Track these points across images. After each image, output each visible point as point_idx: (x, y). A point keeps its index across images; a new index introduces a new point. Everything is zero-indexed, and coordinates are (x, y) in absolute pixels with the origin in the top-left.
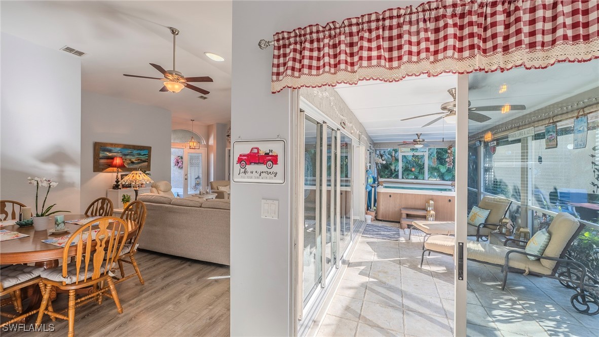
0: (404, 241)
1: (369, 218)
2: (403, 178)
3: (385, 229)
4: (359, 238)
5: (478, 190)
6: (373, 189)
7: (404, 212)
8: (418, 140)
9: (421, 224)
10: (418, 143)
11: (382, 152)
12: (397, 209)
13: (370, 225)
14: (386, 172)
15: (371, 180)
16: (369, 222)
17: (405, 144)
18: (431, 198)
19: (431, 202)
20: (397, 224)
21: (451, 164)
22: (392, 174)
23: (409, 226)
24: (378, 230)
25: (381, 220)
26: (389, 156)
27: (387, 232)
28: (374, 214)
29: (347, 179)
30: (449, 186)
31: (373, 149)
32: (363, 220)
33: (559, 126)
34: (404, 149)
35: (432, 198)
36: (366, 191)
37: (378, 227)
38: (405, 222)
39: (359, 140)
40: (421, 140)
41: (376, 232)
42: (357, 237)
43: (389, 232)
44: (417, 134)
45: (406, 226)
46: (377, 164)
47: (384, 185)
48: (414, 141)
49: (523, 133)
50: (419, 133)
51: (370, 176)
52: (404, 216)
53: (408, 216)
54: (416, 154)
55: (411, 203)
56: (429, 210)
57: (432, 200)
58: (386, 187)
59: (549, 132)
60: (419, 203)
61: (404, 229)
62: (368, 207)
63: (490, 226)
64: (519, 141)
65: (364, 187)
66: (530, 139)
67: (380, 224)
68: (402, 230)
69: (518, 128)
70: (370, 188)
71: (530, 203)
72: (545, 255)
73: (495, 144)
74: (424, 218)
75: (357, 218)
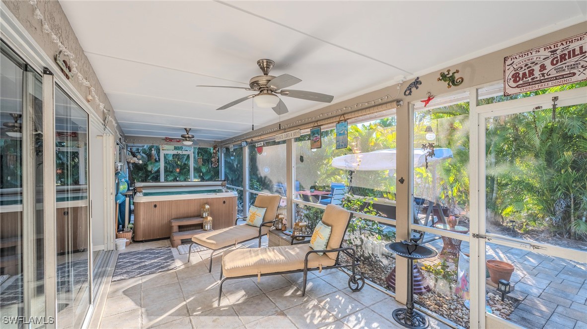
0: (183, 267)
1: (122, 242)
2: (166, 180)
3: (151, 253)
4: (106, 287)
5: (244, 189)
6: (127, 199)
7: (175, 224)
8: (187, 136)
9: (204, 239)
10: (187, 139)
11: (134, 150)
12: (165, 221)
13: (125, 254)
14: (140, 175)
15: (123, 187)
16: (123, 248)
17: (168, 140)
18: (205, 202)
19: (207, 207)
20: (166, 241)
21: (216, 164)
22: (147, 176)
23: (184, 242)
24: (141, 258)
25: (142, 242)
26: (144, 155)
27: (155, 258)
28: (130, 235)
29: (77, 187)
30: (218, 187)
31: (124, 143)
32: (112, 247)
33: (323, 129)
34: (166, 147)
35: (207, 202)
36: (116, 203)
37: (138, 253)
38: (178, 237)
39: (104, 121)
40: (190, 136)
41: (137, 264)
42: (102, 287)
43: (158, 257)
44: (186, 129)
45: (180, 242)
46: (128, 163)
47: (144, 191)
48: (183, 136)
49: (290, 134)
50: (188, 127)
51: (123, 180)
52: (175, 229)
53: (181, 228)
54: (180, 152)
55: (183, 210)
56: (204, 216)
57: (207, 203)
58: (146, 194)
59: (314, 134)
60: (193, 209)
61: (177, 247)
62: (120, 226)
63: (268, 224)
64: (284, 142)
65: (113, 197)
66: (293, 140)
67: (141, 247)
68: (175, 248)
69: (285, 130)
70: (122, 198)
71: (293, 197)
72: (330, 248)
73: (262, 145)
74: (200, 226)
75: (101, 247)
